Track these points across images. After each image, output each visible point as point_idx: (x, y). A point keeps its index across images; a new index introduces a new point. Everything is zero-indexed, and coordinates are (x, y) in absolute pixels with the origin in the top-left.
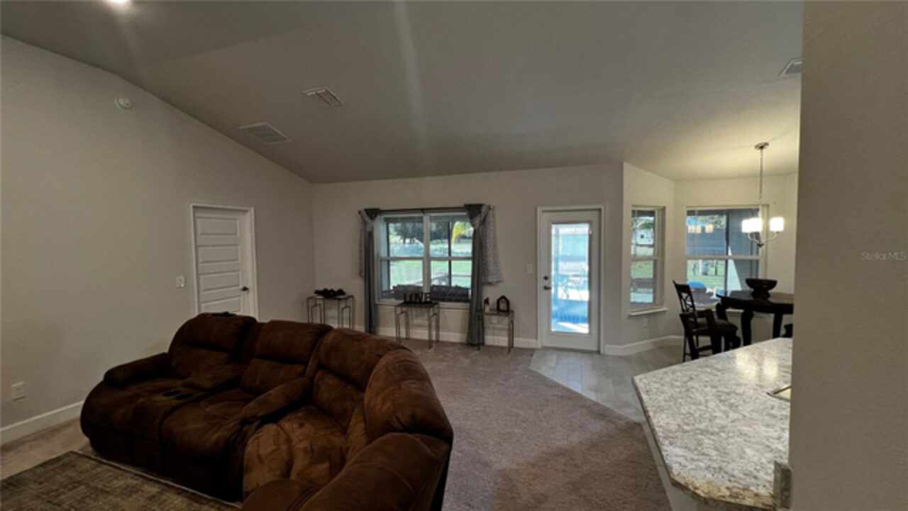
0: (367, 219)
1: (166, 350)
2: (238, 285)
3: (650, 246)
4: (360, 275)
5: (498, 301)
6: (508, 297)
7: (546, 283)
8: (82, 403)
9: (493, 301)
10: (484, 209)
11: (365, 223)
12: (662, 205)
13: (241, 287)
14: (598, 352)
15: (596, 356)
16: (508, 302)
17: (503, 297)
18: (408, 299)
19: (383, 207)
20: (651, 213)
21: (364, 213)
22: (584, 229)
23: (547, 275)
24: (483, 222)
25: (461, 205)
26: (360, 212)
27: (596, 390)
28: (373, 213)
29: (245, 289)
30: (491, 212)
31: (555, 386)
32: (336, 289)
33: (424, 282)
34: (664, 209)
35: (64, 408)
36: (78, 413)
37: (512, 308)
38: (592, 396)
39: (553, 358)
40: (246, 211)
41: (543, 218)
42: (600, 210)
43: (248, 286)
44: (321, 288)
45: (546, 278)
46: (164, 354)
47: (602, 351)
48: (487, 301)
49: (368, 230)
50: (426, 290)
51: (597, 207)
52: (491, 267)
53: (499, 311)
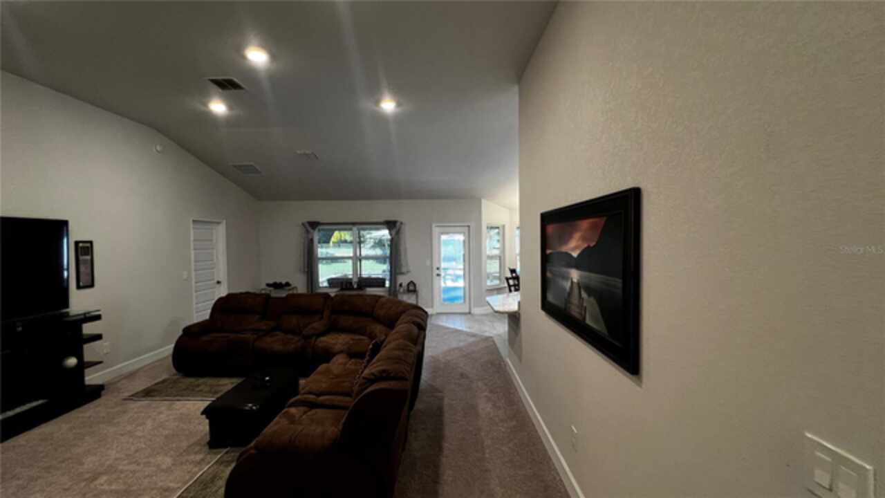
0: (309, 229)
1: (207, 317)
2: (213, 279)
3: (498, 248)
4: (304, 272)
5: (408, 284)
6: (415, 282)
7: (437, 272)
8: (173, 345)
9: (405, 284)
10: (398, 224)
11: (308, 232)
12: (504, 223)
13: (215, 281)
14: (470, 313)
15: (469, 316)
16: (415, 285)
17: (412, 282)
18: (344, 287)
19: (322, 221)
20: (498, 228)
21: (307, 225)
22: (461, 238)
23: (438, 266)
24: (398, 233)
25: (382, 220)
26: (303, 224)
27: (470, 328)
28: (314, 225)
29: (219, 282)
30: (403, 226)
31: (448, 328)
32: (284, 282)
33: (353, 275)
34: (504, 226)
35: (126, 363)
36: (171, 351)
37: (417, 289)
38: (468, 330)
39: (444, 317)
40: (218, 223)
41: (436, 230)
42: (469, 226)
43: (220, 280)
44: (271, 282)
45: (438, 269)
46: (206, 321)
47: (472, 312)
48: (401, 285)
49: (310, 237)
50: (355, 280)
51: (466, 224)
52: (403, 263)
53: (409, 291)
